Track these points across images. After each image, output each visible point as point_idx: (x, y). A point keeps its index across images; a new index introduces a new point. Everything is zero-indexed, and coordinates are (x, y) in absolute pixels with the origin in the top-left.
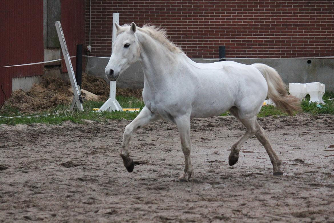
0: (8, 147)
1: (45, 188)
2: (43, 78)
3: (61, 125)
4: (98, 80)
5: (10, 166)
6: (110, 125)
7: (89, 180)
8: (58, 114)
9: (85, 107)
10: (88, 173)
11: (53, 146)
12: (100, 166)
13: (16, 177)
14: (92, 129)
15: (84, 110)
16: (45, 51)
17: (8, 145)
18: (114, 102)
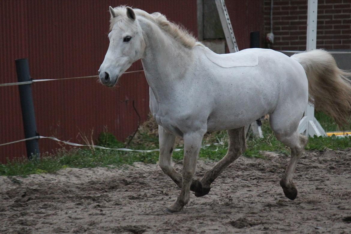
0: (146, 199)
5: (149, 228)
6: (307, 160)
8: (222, 143)
9: (265, 131)
11: (216, 194)
12: (292, 225)
14: (277, 166)
15: (264, 136)
17: (145, 195)
18: (311, 122)
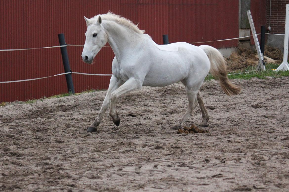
0: (216, 95)
1: (241, 122)
2: (238, 49)
3: (250, 80)
4: (275, 49)
5: (217, 107)
6: (284, 80)
7: (270, 117)
8: (248, 72)
9: (266, 68)
10: (269, 112)
11: (245, 94)
12: (278, 107)
13: (221, 115)
14: (271, 82)
15: (266, 70)
16: (240, 30)
17: (216, 93)
18: (286, 64)
